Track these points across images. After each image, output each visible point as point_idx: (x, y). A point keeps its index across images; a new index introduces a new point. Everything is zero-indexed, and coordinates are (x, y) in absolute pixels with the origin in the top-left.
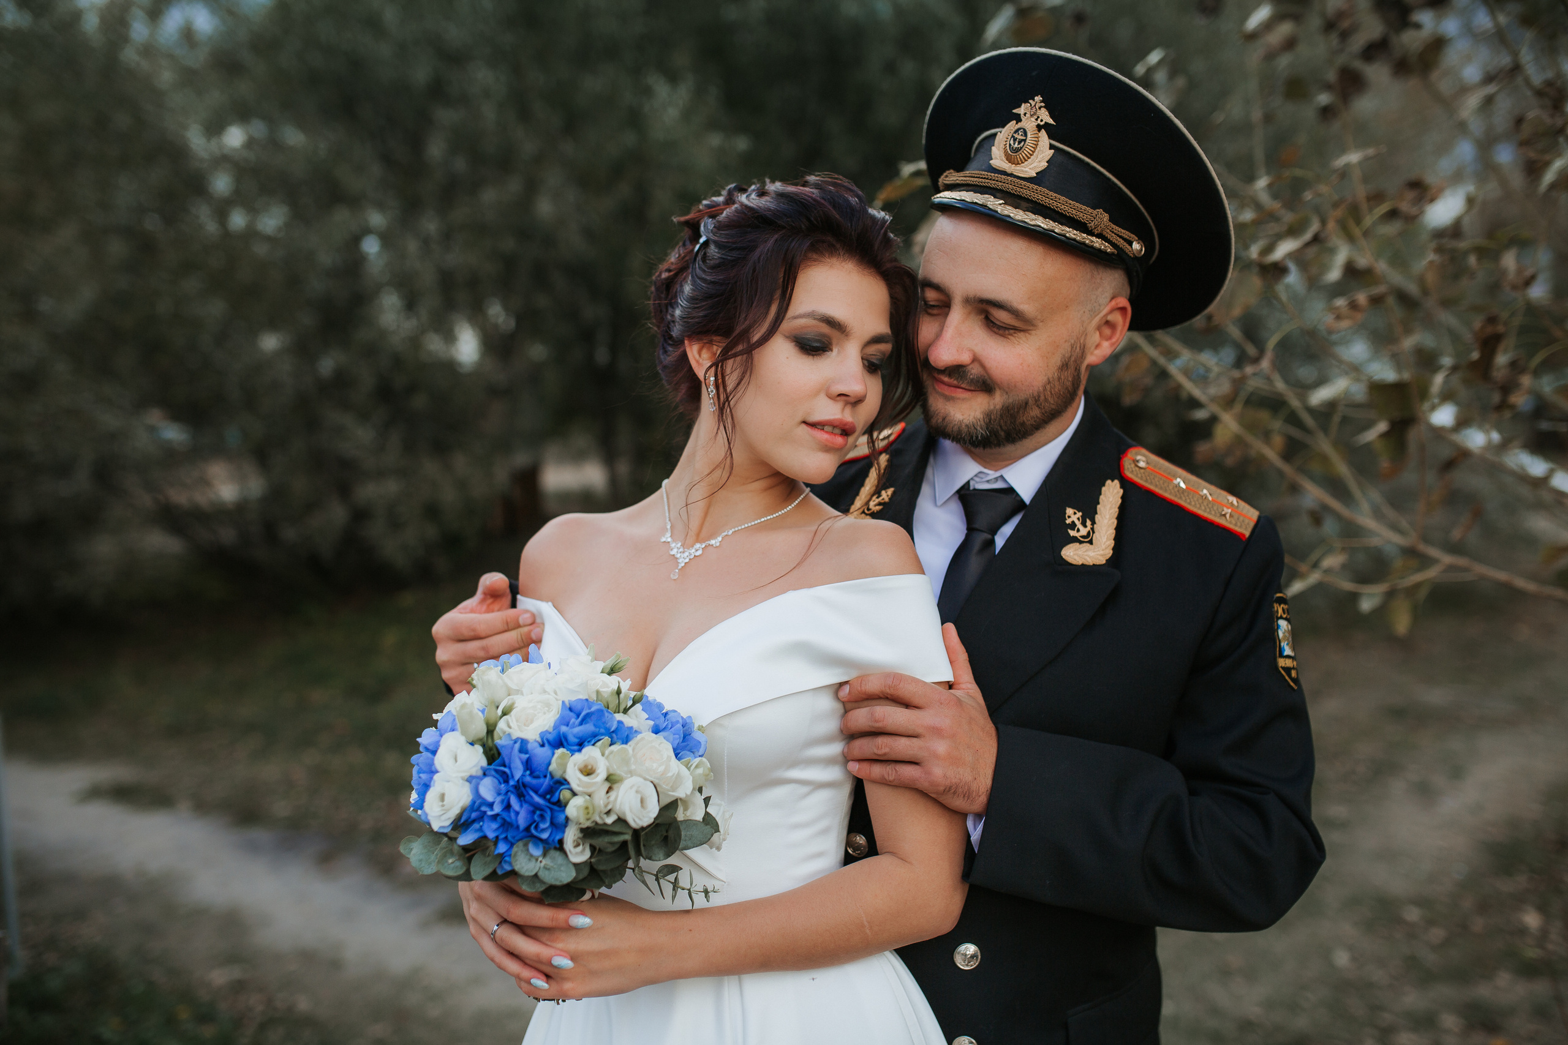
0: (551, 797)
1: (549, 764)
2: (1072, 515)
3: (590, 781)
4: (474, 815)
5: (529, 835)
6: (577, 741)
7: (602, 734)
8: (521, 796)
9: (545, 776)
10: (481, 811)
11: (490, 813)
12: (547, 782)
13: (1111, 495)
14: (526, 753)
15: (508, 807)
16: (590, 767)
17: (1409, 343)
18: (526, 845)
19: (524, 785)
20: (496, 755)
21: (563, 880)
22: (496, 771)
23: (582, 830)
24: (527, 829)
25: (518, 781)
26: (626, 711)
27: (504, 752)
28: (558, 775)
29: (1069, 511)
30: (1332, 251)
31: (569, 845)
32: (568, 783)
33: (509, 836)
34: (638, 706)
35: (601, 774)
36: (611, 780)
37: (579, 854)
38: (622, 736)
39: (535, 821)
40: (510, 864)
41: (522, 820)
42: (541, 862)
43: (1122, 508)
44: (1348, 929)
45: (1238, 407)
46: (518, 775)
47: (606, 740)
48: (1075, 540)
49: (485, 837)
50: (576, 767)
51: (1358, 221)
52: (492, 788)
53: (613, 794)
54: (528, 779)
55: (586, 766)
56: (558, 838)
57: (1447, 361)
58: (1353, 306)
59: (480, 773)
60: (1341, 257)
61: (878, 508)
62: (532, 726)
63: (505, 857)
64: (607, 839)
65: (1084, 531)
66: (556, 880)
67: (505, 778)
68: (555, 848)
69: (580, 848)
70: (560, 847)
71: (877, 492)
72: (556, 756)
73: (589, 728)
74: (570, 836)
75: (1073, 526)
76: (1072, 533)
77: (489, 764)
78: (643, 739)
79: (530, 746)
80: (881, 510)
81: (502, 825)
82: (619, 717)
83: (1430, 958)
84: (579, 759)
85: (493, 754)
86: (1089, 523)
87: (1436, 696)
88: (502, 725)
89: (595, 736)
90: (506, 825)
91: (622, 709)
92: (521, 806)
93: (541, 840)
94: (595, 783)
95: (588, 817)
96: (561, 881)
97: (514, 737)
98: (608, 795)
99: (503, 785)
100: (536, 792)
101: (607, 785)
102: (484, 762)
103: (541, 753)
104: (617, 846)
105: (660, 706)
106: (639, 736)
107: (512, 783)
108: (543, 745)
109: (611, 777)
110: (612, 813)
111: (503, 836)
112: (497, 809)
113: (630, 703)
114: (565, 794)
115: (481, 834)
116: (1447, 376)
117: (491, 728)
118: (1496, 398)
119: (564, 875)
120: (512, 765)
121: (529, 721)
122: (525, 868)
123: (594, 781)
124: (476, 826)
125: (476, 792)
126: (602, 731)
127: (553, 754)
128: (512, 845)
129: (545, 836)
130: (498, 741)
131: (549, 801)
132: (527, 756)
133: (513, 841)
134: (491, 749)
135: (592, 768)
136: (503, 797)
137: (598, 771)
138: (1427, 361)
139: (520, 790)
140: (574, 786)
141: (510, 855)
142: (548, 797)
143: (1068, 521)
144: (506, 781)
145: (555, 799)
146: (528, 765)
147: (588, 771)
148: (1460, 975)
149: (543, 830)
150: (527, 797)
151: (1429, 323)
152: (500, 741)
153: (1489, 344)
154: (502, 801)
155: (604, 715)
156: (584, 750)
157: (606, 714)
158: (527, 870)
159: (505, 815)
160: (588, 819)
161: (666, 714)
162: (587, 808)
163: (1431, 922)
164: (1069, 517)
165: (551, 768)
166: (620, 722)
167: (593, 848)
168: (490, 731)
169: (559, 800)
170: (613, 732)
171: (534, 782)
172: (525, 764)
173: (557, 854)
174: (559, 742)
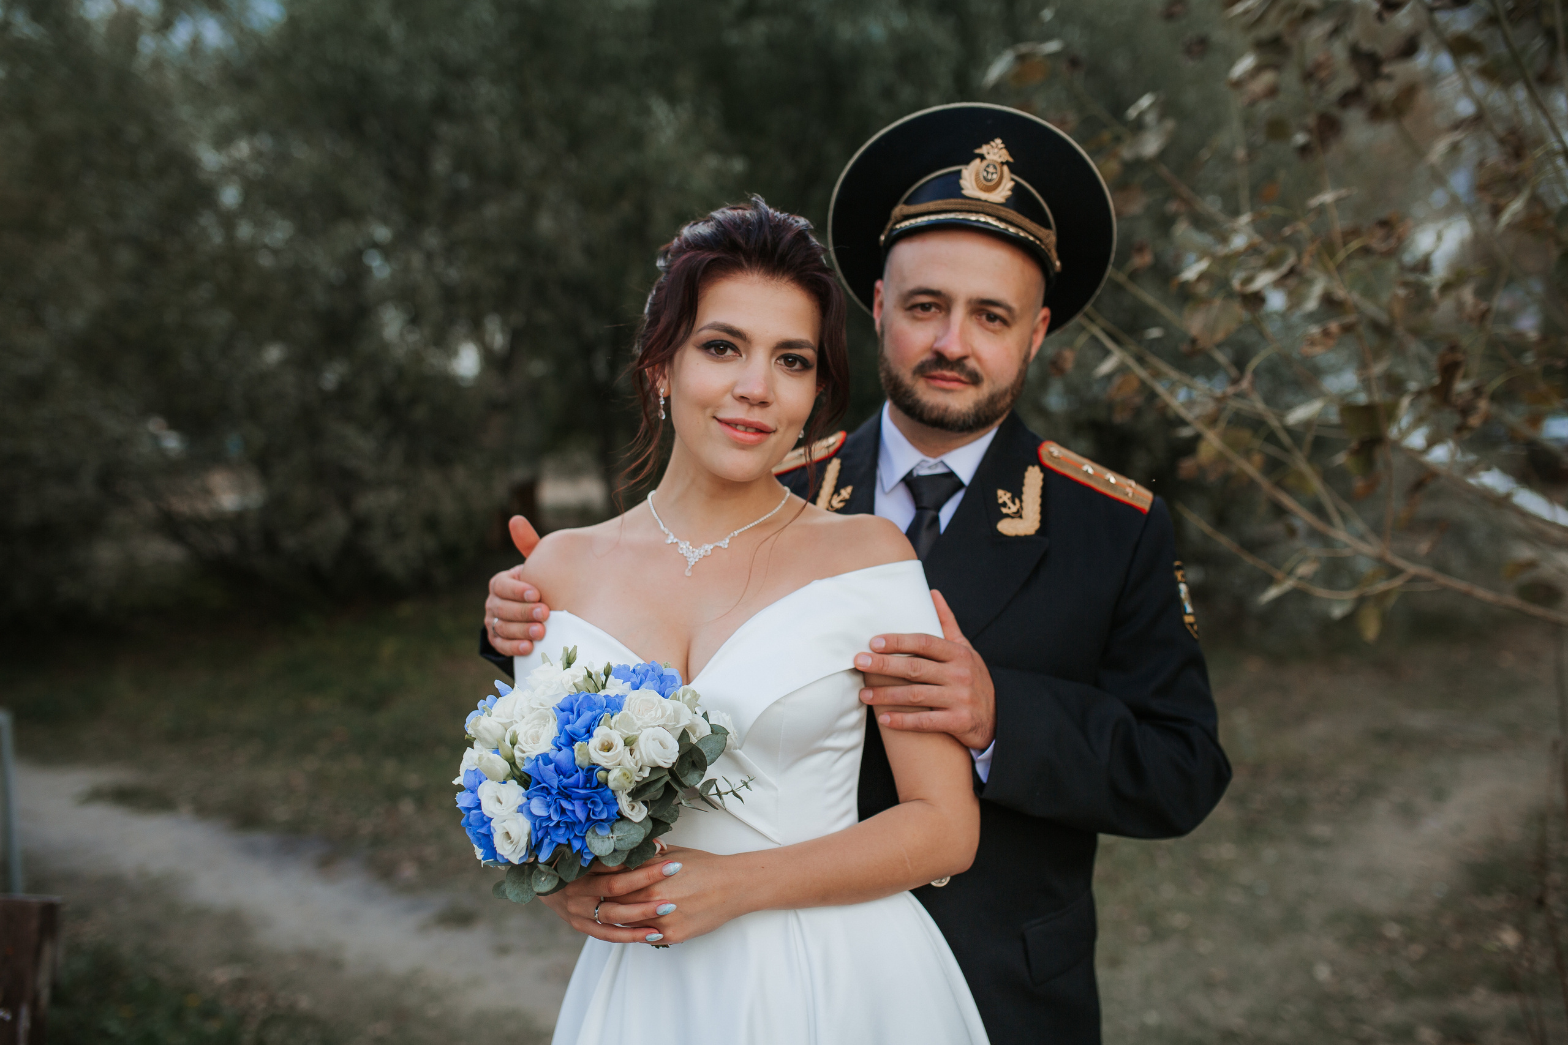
0: (591, 785)
1: (574, 759)
2: (1003, 496)
3: (614, 753)
4: (540, 834)
5: (592, 823)
6: (584, 730)
7: (600, 714)
8: (568, 797)
9: (577, 771)
10: (543, 827)
11: (552, 825)
12: (581, 775)
13: (1033, 478)
14: (551, 762)
15: (563, 811)
16: (606, 744)
17: (1378, 369)
18: (594, 832)
19: (565, 788)
20: (528, 779)
21: (637, 840)
22: (535, 790)
23: (629, 794)
24: (588, 818)
25: (558, 787)
26: (604, 686)
27: (534, 774)
28: (586, 764)
29: (1000, 492)
30: (1309, 282)
31: (626, 811)
32: (598, 765)
33: (576, 833)
34: (611, 677)
35: (619, 743)
36: (629, 743)
37: (639, 813)
38: (614, 705)
39: (590, 809)
40: (590, 853)
41: (581, 815)
42: (612, 837)
43: (1044, 489)
44: (1329, 944)
45: (1222, 425)
46: (555, 784)
47: (607, 715)
48: (1007, 516)
49: (559, 845)
50: (597, 750)
51: (1332, 254)
52: (541, 805)
53: (636, 753)
54: (565, 781)
55: (603, 745)
56: (615, 811)
57: (1413, 386)
58: (1326, 333)
59: (525, 800)
60: (1317, 289)
61: (841, 505)
62: (541, 741)
63: (583, 850)
64: (653, 789)
65: (1014, 509)
66: (633, 843)
67: (547, 791)
68: (617, 820)
69: (637, 809)
70: (622, 818)
71: (837, 491)
72: (576, 751)
73: (587, 716)
74: (624, 803)
75: (1004, 505)
76: (1005, 510)
77: (527, 789)
78: (631, 699)
79: (551, 756)
80: (844, 507)
81: (567, 828)
82: (602, 693)
83: (1409, 973)
84: (595, 742)
85: (525, 780)
86: (1017, 501)
87: (1421, 721)
88: (517, 754)
89: (595, 719)
90: (570, 826)
91: (600, 687)
92: (573, 804)
93: (602, 821)
94: (620, 752)
95: (629, 780)
96: (637, 842)
97: (533, 758)
98: (633, 756)
99: (548, 798)
100: (578, 788)
101: (628, 748)
102: (522, 790)
103: (562, 756)
104: (662, 791)
105: (626, 667)
106: (627, 699)
107: (554, 792)
108: (560, 749)
109: (627, 741)
110: (644, 768)
111: (572, 836)
112: (555, 818)
113: (603, 678)
114: (602, 774)
115: (554, 845)
116: (1413, 400)
117: (511, 761)
118: (1456, 419)
119: (636, 836)
120: (546, 779)
121: (536, 739)
122: (604, 850)
123: (617, 751)
124: (547, 841)
125: (530, 815)
126: (598, 711)
127: (573, 751)
128: (583, 838)
129: (604, 816)
130: (523, 768)
131: (590, 788)
132: (554, 764)
133: (582, 835)
134: (521, 777)
135: (608, 743)
136: (555, 806)
137: (615, 744)
138: (1395, 385)
139: (565, 793)
140: (604, 764)
141: (587, 846)
142: (588, 785)
143: (1000, 501)
144: (549, 794)
145: (595, 784)
146: (559, 770)
147: (608, 747)
148: (1437, 990)
149: (601, 812)
150: (573, 796)
151: (1400, 351)
152: (525, 767)
153: (1449, 370)
154: (556, 810)
155: (591, 698)
156: (595, 734)
157: (593, 697)
158: (606, 851)
159: (564, 819)
160: (630, 782)
161: (634, 671)
162: (625, 774)
163: (1411, 939)
164: (1001, 497)
165: (577, 762)
166: (606, 696)
167: (645, 803)
168: (512, 763)
169: (599, 783)
170: (606, 707)
171: (572, 780)
172: (555, 772)
173: (620, 824)
174: (571, 740)
